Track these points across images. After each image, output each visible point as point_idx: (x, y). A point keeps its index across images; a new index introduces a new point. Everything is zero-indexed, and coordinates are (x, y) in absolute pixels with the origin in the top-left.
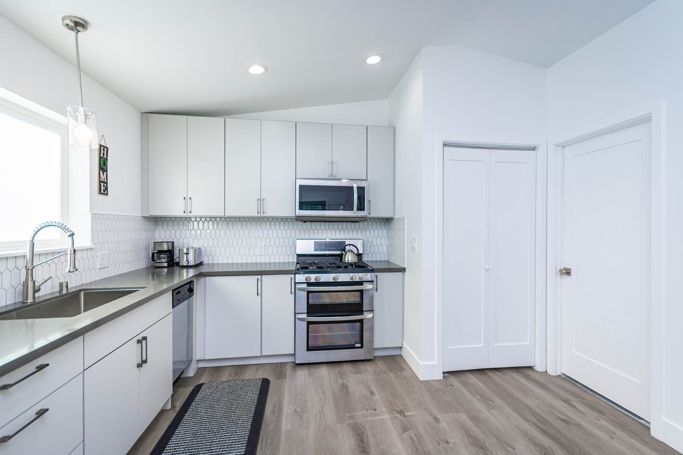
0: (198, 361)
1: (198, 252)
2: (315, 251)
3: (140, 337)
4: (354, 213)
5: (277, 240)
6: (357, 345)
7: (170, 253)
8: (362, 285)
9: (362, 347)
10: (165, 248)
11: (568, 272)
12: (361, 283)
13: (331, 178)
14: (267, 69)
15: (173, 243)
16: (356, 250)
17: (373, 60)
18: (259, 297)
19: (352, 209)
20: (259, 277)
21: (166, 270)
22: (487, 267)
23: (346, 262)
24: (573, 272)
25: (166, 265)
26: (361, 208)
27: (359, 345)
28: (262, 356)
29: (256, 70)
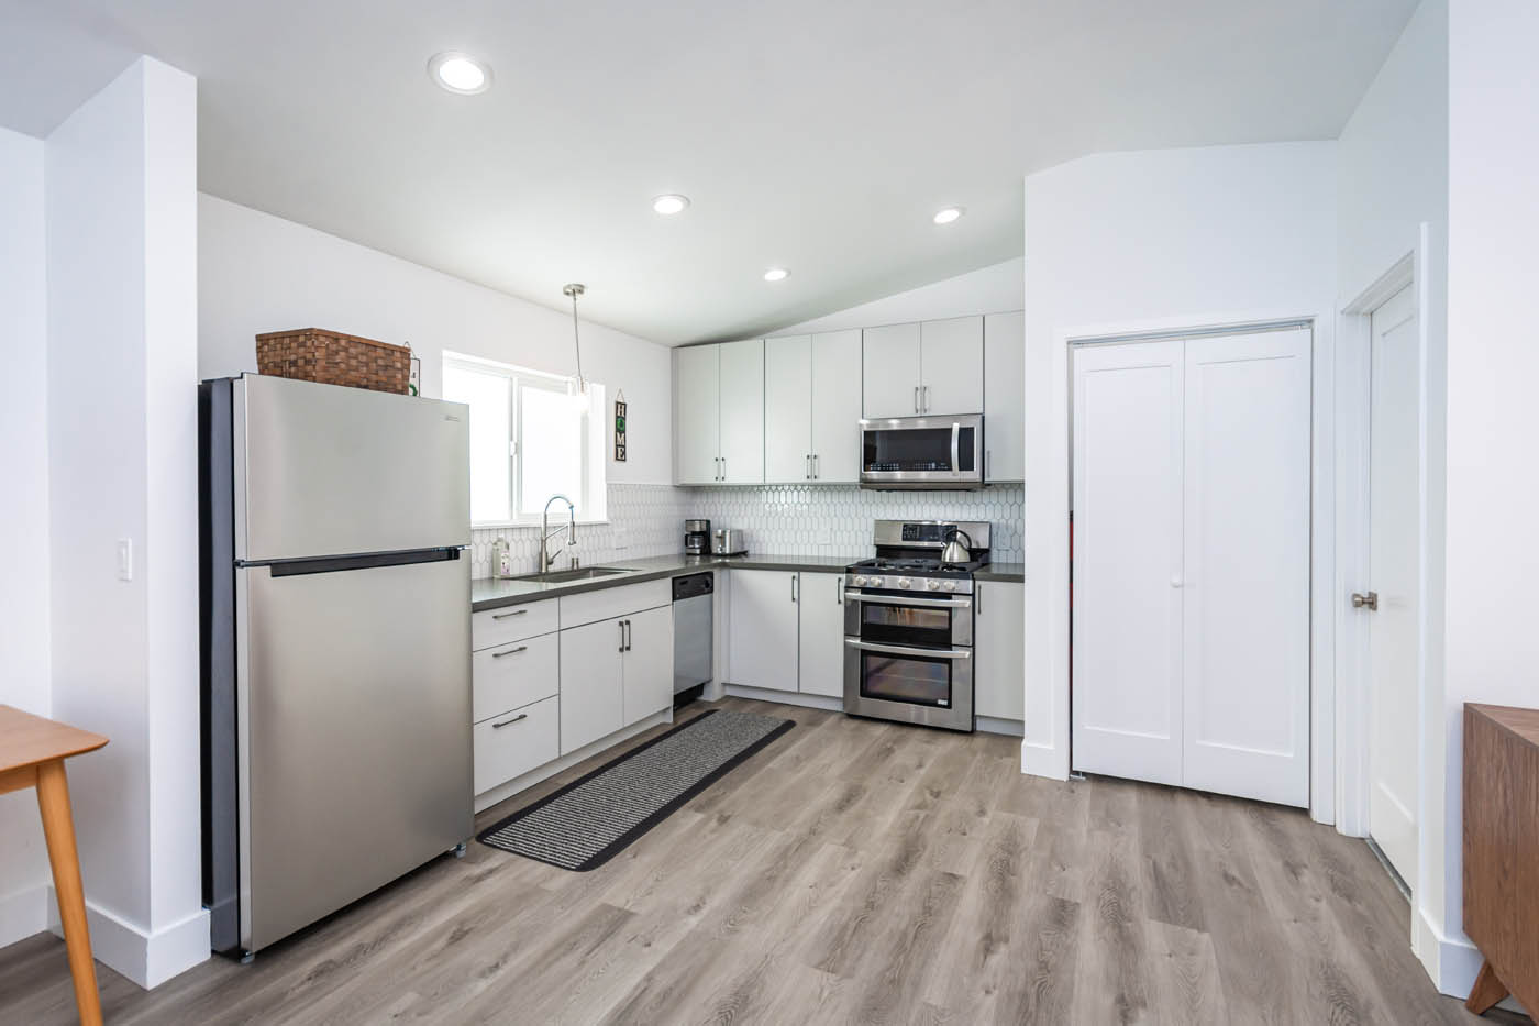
0: (725, 685)
1: (740, 535)
2: (904, 539)
3: (623, 619)
4: (955, 475)
5: (856, 520)
6: (940, 702)
7: (705, 535)
8: (950, 598)
9: (949, 706)
10: (697, 528)
11: (1370, 602)
12: (948, 596)
13: (918, 415)
14: (789, 273)
15: (708, 522)
16: (967, 543)
17: (947, 216)
18: (795, 604)
19: (950, 469)
20: (796, 574)
21: (698, 558)
22: (1177, 580)
23: (947, 560)
24: (1380, 603)
25: (698, 551)
26: (966, 464)
27: (945, 703)
28: (799, 693)
29: (775, 275)
